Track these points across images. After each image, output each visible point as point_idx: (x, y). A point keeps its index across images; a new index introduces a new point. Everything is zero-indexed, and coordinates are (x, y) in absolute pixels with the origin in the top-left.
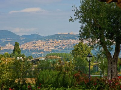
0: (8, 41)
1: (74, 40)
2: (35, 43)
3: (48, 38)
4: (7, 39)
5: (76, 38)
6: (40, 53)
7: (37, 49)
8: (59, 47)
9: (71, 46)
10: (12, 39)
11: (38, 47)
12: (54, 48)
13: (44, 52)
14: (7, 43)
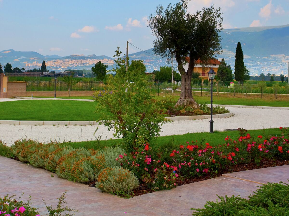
0: (35, 59)
1: (84, 60)
2: (55, 62)
3: (65, 58)
4: (34, 58)
5: (85, 58)
6: (59, 69)
7: (57, 66)
8: (73, 65)
9: (82, 65)
10: (38, 58)
11: (57, 65)
12: (69, 66)
13: (61, 68)
14: (34, 61)
